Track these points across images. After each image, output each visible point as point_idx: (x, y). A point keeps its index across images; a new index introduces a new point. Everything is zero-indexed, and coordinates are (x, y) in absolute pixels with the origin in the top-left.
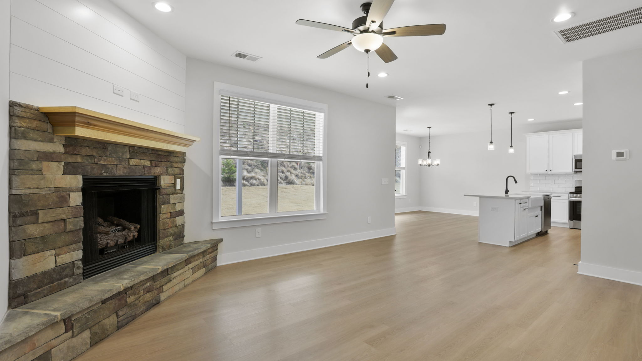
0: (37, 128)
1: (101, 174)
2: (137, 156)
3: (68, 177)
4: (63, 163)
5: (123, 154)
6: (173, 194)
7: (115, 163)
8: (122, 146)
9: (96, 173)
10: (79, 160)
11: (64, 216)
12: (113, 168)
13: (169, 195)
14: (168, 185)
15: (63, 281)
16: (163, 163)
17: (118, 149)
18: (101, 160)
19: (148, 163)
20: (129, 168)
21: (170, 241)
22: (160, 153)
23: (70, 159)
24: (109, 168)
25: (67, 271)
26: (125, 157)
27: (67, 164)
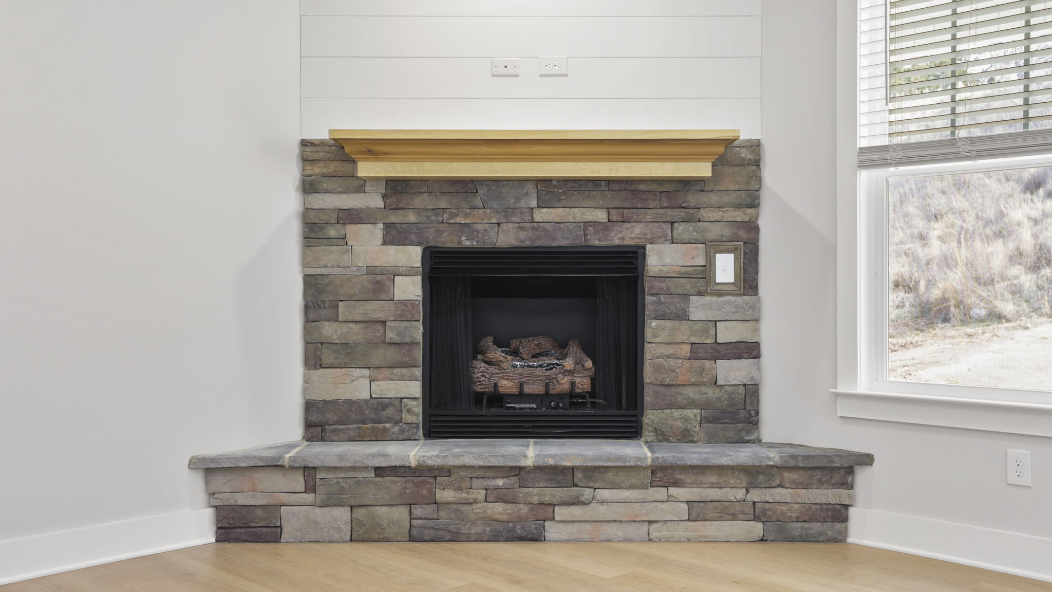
0: (335, 173)
1: (460, 242)
2: (559, 201)
3: (392, 249)
4: (381, 226)
5: (518, 199)
6: (700, 294)
7: (494, 220)
8: (515, 183)
9: (448, 240)
10: (412, 218)
11: (381, 316)
12: (488, 229)
13: (686, 296)
14: (679, 269)
15: (381, 426)
16: (649, 211)
17: (504, 189)
18: (456, 215)
19: (601, 216)
20: (534, 228)
21: (686, 419)
22: (642, 187)
23: (393, 219)
24: (478, 232)
25: (390, 412)
26: (523, 204)
27: (388, 227)
